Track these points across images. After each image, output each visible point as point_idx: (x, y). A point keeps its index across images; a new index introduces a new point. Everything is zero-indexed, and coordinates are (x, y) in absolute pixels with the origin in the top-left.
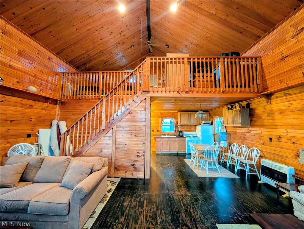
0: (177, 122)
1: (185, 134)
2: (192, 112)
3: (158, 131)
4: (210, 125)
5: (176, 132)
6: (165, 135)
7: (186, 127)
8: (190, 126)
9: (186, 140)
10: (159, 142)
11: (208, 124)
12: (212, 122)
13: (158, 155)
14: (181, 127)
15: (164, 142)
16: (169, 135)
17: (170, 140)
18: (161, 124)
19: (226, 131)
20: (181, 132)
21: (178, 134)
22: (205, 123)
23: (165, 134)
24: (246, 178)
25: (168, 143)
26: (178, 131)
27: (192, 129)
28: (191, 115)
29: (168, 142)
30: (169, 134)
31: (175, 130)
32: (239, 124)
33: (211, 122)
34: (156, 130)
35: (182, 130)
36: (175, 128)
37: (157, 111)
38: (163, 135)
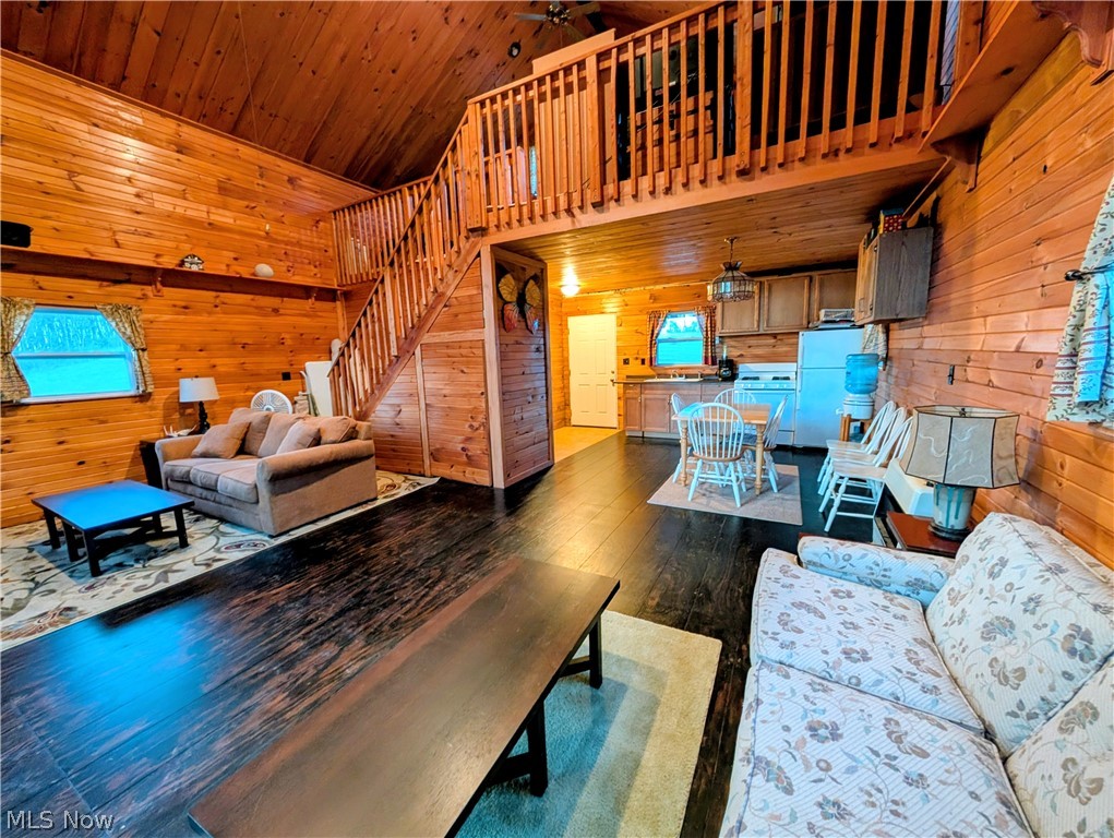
0: (713, 327)
1: (745, 369)
3: (643, 362)
5: (706, 363)
6: (668, 376)
7: (753, 341)
8: (775, 336)
10: (633, 399)
11: (848, 325)
14: (734, 342)
15: (650, 399)
16: (681, 376)
17: (673, 392)
18: (652, 334)
19: (888, 349)
20: (730, 363)
21: (713, 369)
22: (826, 322)
23: (670, 372)
25: (666, 404)
26: (718, 360)
27: (782, 349)
28: (774, 288)
29: (664, 400)
30: (683, 372)
31: (706, 358)
32: (869, 313)
34: (637, 359)
35: (735, 353)
36: (707, 349)
37: (638, 289)
38: (659, 376)
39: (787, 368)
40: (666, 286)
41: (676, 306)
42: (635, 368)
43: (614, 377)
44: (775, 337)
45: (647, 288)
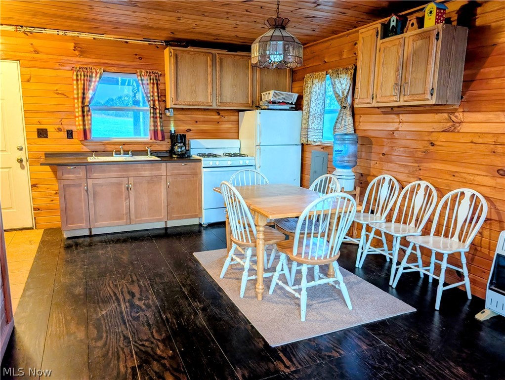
0: (162, 96)
1: (197, 146)
2: (225, 52)
3: (70, 134)
4: (291, 109)
5: (156, 137)
6: (109, 153)
7: (200, 116)
8: (218, 112)
9: (204, 170)
10: (75, 185)
12: (300, 98)
13: (73, 244)
14: (180, 116)
16: (126, 153)
17: (131, 173)
18: (84, 98)
19: (355, 130)
20: (179, 139)
21: (165, 146)
22: (274, 103)
23: (109, 148)
24: (437, 307)
25: (124, 189)
26: (167, 135)
27: (226, 126)
28: (224, 64)
29: (121, 183)
30: (126, 148)
31: (155, 133)
32: (429, 96)
33: (296, 96)
34: (60, 130)
35: (183, 128)
36: (155, 122)
37: (55, 32)
38: (97, 153)
39: (231, 145)
40: (97, 36)
41: (112, 65)
42: (57, 143)
43: (23, 155)
44: (219, 114)
45: (69, 34)
